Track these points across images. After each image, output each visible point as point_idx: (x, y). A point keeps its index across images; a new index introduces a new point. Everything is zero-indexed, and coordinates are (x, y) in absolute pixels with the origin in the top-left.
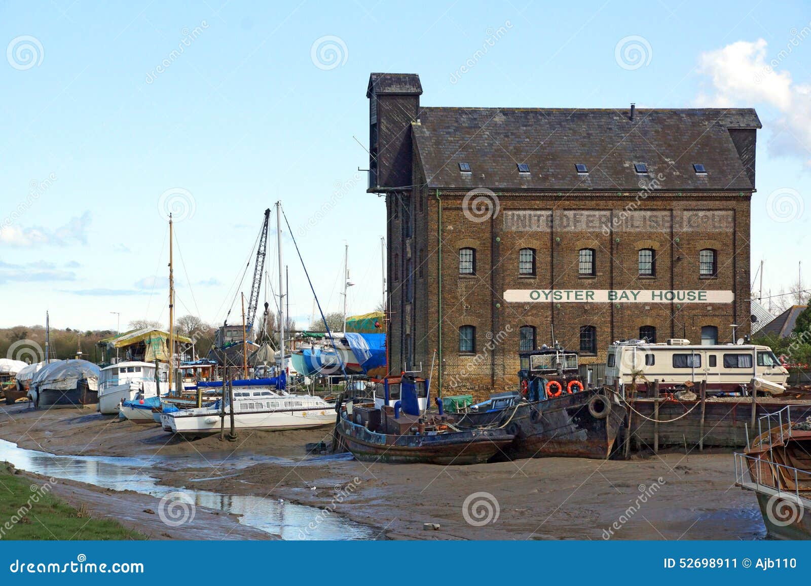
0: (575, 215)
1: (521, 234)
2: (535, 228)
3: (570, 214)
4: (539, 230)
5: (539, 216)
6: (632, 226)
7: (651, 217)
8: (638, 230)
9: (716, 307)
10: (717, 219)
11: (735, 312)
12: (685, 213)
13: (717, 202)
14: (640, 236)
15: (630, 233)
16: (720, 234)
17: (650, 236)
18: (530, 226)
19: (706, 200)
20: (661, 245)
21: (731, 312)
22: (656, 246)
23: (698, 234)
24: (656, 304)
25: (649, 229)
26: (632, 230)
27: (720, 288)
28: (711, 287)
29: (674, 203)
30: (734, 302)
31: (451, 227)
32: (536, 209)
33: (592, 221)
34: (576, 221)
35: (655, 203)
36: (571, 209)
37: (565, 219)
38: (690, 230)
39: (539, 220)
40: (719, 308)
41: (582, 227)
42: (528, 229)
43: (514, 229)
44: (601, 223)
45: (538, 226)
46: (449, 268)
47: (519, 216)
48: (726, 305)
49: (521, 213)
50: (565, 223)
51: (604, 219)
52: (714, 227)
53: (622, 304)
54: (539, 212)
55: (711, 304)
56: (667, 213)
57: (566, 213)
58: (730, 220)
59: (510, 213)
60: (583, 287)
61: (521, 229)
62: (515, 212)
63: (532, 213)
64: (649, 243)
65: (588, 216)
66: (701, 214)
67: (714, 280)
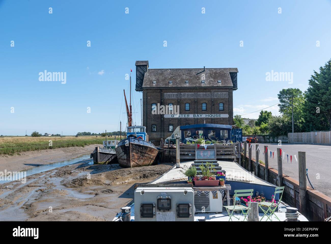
0: (184, 94)
1: (169, 99)
2: (173, 98)
3: (182, 93)
4: (174, 98)
5: (174, 94)
6: (200, 97)
7: (205, 94)
8: (201, 98)
9: (223, 119)
10: (224, 95)
11: (229, 120)
12: (215, 93)
13: (224, 90)
14: (202, 99)
15: (199, 99)
16: (225, 99)
17: (205, 99)
18: (171, 97)
19: (220, 89)
20: (208, 102)
21: (228, 120)
22: (207, 102)
23: (218, 99)
24: (207, 118)
25: (205, 98)
26: (200, 98)
27: (225, 113)
28: (222, 113)
29: (211, 90)
30: (229, 117)
31: (149, 98)
32: (173, 93)
33: (189, 96)
34: (184, 96)
35: (206, 90)
36: (183, 92)
37: (181, 95)
38: (216, 98)
39: (174, 96)
40: (225, 119)
41: (186, 97)
42: (171, 98)
43: (167, 98)
44: (191, 96)
45: (174, 97)
46: (149, 109)
47: (168, 94)
48: (226, 118)
49: (169, 93)
50: (181, 96)
51: (192, 95)
52: (223, 97)
53: (197, 118)
54: (174, 93)
55: (222, 118)
56: (210, 93)
57: (181, 93)
58: (227, 95)
59: (166, 93)
60: (186, 113)
61: (169, 98)
62: (167, 93)
63: (172, 93)
64: (205, 101)
65: (187, 94)
66: (219, 93)
67: (223, 111)
